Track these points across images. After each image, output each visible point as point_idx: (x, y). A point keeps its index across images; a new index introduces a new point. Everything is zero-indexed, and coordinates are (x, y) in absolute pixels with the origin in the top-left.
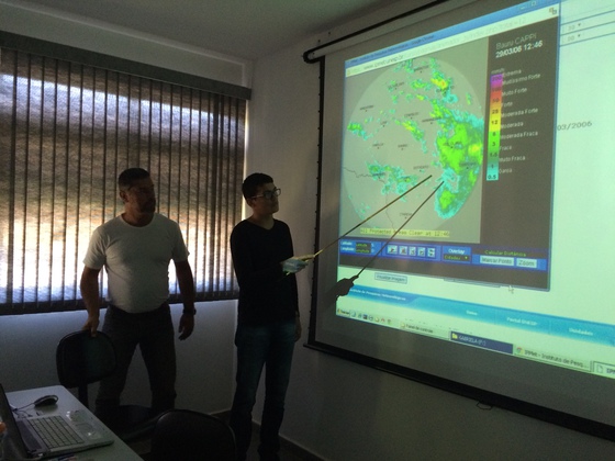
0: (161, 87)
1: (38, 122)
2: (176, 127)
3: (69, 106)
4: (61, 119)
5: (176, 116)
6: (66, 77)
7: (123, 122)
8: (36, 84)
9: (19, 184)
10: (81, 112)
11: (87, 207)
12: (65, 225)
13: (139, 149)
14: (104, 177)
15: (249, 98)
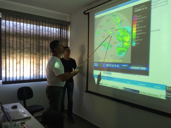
0: (45, 22)
1: (12, 33)
2: (50, 33)
3: (20, 28)
4: (18, 32)
5: (50, 30)
6: (19, 20)
7: (35, 32)
8: (11, 22)
9: (8, 50)
10: (24, 30)
11: (26, 55)
12: (20, 60)
13: (40, 39)
14: (30, 47)
15: (70, 25)
